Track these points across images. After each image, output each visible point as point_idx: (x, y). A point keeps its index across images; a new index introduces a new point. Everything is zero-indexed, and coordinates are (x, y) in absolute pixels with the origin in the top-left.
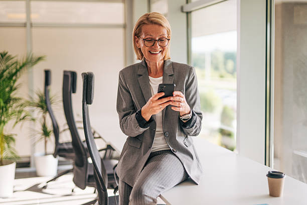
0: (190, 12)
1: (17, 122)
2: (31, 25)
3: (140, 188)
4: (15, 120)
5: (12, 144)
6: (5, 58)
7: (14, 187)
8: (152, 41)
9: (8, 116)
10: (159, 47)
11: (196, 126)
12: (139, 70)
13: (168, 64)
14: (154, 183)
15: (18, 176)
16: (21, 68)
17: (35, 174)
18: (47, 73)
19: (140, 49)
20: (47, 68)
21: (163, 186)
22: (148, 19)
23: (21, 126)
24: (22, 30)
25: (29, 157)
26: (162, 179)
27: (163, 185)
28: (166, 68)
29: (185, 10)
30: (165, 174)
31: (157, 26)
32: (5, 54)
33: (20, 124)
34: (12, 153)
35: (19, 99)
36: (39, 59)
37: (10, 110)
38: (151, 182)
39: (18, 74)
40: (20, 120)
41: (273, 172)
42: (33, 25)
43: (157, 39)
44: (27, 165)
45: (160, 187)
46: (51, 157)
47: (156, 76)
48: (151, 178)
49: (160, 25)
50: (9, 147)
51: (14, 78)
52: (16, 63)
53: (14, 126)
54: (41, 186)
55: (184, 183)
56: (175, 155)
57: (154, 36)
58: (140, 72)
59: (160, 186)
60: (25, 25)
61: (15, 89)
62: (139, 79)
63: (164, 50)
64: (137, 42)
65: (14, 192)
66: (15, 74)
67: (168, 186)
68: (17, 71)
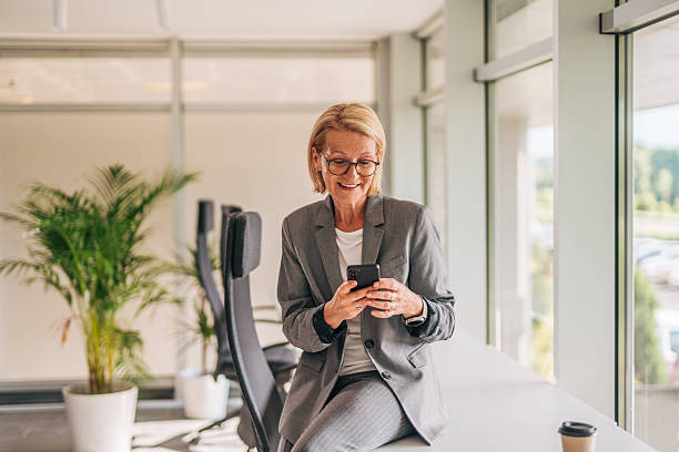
0: (494, 81)
1: (144, 306)
2: (183, 108)
3: (305, 445)
4: (139, 302)
5: (136, 350)
6: (119, 176)
7: (133, 438)
8: (344, 164)
9: (126, 294)
10: (357, 176)
11: (440, 331)
12: (320, 216)
13: (375, 201)
14: (334, 436)
15: (141, 416)
16: (152, 196)
17: (180, 414)
18: (203, 208)
19: (320, 173)
20: (204, 196)
21: (352, 445)
22: (339, 118)
23: (153, 315)
24: (163, 118)
25: (172, 378)
26: (351, 431)
27: (353, 442)
28: (369, 211)
29: (481, 77)
30: (361, 421)
31: (356, 136)
32: (119, 170)
33: (150, 309)
34: (138, 368)
35: (148, 259)
36: (187, 178)
37: (129, 280)
38: (328, 436)
39: (146, 209)
40: (151, 300)
41: (573, 424)
42: (186, 108)
43: (355, 161)
44: (168, 394)
45: (348, 446)
46: (210, 379)
47: (350, 228)
48: (331, 427)
49: (363, 133)
50: (131, 355)
51: (138, 217)
52: (143, 186)
53: (137, 314)
54: (187, 439)
55: (403, 442)
56: (386, 384)
57: (349, 155)
58: (320, 219)
59: (348, 443)
60: (167, 109)
61: (141, 238)
62: (317, 234)
63: (365, 181)
64: (316, 158)
65: (133, 448)
66: (140, 209)
67: (364, 444)
68: (146, 202)
